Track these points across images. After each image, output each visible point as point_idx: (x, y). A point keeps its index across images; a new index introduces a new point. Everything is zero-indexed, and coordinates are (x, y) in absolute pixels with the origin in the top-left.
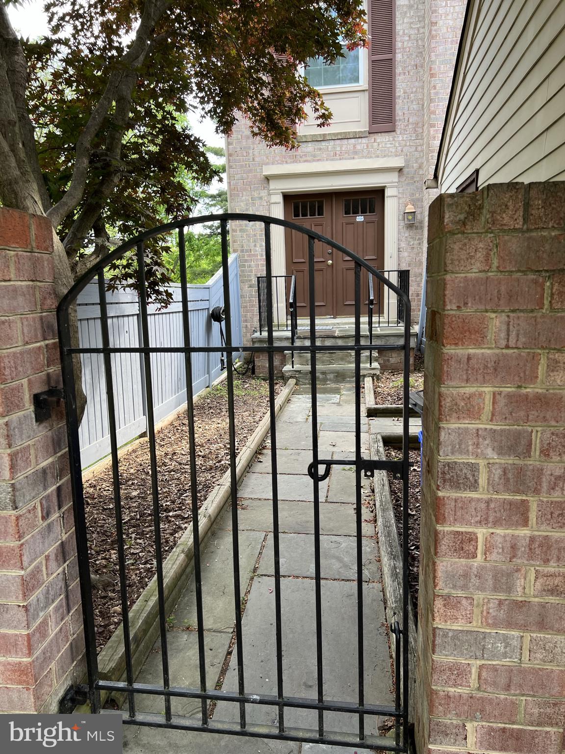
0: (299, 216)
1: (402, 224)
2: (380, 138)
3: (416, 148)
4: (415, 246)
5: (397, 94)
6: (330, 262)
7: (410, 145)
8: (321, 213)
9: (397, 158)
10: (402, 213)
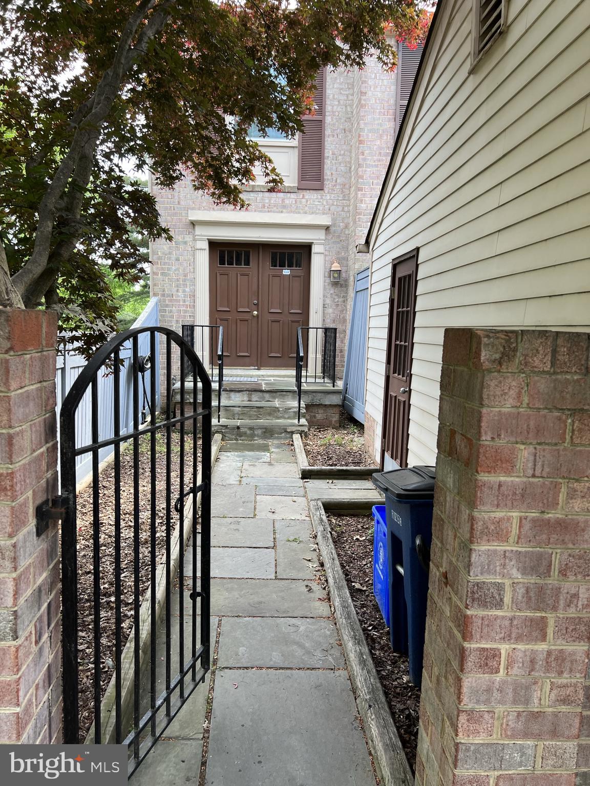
0: (224, 264)
1: (328, 280)
2: (309, 195)
3: (343, 208)
4: (339, 303)
5: (326, 155)
6: (255, 313)
7: (337, 205)
8: (247, 263)
9: (324, 216)
10: (328, 270)
